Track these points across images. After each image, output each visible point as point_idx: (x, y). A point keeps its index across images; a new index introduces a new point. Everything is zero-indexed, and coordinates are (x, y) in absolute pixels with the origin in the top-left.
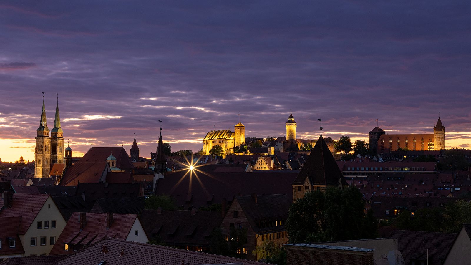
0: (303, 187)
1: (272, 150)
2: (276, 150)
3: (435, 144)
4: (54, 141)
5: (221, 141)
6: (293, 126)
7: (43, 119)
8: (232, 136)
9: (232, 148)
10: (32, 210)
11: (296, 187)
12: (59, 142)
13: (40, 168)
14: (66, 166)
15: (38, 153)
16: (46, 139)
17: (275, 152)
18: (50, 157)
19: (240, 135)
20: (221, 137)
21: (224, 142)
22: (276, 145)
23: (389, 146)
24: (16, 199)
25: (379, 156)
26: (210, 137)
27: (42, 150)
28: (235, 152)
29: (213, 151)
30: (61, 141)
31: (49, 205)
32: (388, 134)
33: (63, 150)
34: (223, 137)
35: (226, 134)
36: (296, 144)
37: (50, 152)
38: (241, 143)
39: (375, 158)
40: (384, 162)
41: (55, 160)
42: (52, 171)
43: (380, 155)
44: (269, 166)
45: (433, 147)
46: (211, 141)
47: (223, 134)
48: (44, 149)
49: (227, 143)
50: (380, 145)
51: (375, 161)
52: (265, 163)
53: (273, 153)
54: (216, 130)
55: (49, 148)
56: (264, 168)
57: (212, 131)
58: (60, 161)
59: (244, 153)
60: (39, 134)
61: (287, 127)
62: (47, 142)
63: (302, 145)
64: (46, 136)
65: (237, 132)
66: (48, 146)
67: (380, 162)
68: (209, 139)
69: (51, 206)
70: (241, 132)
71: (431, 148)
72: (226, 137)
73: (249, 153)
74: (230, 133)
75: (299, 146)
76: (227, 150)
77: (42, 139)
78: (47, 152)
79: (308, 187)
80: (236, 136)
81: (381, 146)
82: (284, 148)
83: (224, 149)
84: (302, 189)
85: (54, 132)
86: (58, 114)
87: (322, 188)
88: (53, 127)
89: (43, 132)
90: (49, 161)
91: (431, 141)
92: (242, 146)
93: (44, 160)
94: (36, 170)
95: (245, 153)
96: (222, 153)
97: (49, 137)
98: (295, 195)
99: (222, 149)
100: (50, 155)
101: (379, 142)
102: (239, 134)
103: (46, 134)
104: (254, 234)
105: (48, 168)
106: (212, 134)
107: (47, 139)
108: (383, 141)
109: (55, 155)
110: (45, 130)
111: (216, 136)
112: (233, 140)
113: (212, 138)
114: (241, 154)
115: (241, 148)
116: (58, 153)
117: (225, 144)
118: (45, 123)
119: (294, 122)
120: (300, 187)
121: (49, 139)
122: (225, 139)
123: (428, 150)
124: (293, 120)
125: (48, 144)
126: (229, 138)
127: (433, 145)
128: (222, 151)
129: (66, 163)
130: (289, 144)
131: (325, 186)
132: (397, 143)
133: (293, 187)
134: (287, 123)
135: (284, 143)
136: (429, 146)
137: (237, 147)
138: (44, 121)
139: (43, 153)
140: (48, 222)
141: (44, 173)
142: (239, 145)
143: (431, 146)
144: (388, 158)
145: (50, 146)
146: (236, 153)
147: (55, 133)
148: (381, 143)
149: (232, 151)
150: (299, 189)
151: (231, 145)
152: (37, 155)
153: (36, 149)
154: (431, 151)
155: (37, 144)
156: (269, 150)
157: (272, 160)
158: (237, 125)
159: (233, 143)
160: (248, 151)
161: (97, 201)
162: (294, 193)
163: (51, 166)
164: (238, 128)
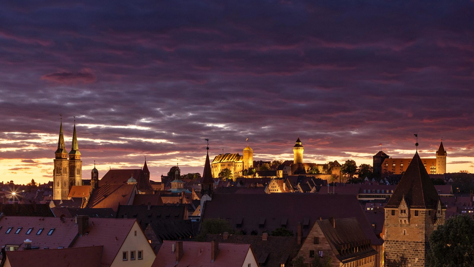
0: (397, 210)
1: (281, 174)
2: (284, 173)
3: (437, 168)
4: (72, 163)
5: (230, 164)
6: (300, 150)
7: (61, 141)
8: (240, 159)
9: (241, 171)
10: (116, 237)
11: (388, 211)
12: (78, 164)
13: (59, 190)
14: (93, 188)
15: (56, 176)
16: (64, 162)
17: (283, 175)
18: (68, 180)
19: (249, 158)
20: (229, 161)
21: (233, 165)
22: (284, 168)
23: (393, 170)
24: (93, 224)
25: (385, 179)
26: (218, 160)
27: (60, 173)
28: (243, 175)
29: (221, 174)
30: (79, 163)
31: (136, 232)
32: (391, 158)
33: (81, 172)
34: (232, 161)
35: (234, 157)
36: (303, 167)
37: (68, 174)
38: (250, 167)
39: (382, 181)
40: (391, 184)
41: (73, 182)
42: (70, 193)
43: (387, 178)
44: (282, 189)
45: (435, 170)
46: (220, 164)
47: (231, 157)
48: (62, 171)
49: (235, 166)
50: (384, 168)
51: (382, 184)
52: (277, 186)
53: (281, 176)
54: (224, 154)
55: (68, 171)
56: (277, 190)
57: (220, 155)
58: (78, 183)
59: (252, 175)
60: (57, 156)
61: (295, 151)
62: (65, 164)
63: (308, 168)
64: (64, 159)
65: (246, 156)
66: (66, 169)
67: (388, 184)
68: (217, 162)
69: (137, 234)
70: (249, 155)
71: (433, 172)
72: (234, 161)
73: (257, 176)
74: (239, 157)
75: (306, 170)
76: (236, 173)
77: (60, 161)
78: (66, 174)
79: (405, 211)
80: (244, 160)
81: (385, 170)
82: (292, 171)
83: (232, 172)
84: (396, 213)
85: (72, 154)
86: (75, 136)
87: (420, 212)
88: (71, 150)
89: (61, 154)
90: (67, 183)
91: (433, 165)
92: (250, 169)
93: (63, 183)
94: (55, 192)
95: (254, 176)
96: (231, 176)
97: (67, 159)
98: (388, 220)
99: (231, 172)
100: (68, 177)
101: (383, 166)
102: (247, 157)
103: (65, 156)
104: (338, 263)
105: (67, 190)
106: (220, 157)
107: (66, 162)
108: (387, 165)
109: (72, 178)
110: (63, 153)
111: (224, 160)
112: (241, 163)
113: (221, 161)
114: (250, 177)
115: (250, 171)
116: (77, 175)
117: (233, 168)
118: (63, 145)
119: (301, 146)
120: (394, 210)
121: (67, 162)
122: (234, 162)
123: (431, 173)
124: (300, 144)
125: (66, 166)
126: (238, 162)
127: (435, 169)
128: (231, 174)
129: (93, 185)
130: (297, 167)
131: (424, 210)
132: (400, 167)
133: (385, 210)
134: (295, 146)
135: (292, 166)
136: (431, 170)
137: (246, 170)
138: (62, 143)
139: (61, 175)
140: (135, 251)
141: (62, 195)
142: (247, 169)
143: (433, 170)
144: (394, 181)
145: (68, 168)
146: (244, 177)
147: (73, 156)
148: (385, 167)
149: (241, 174)
150: (393, 213)
151: (239, 168)
152: (55, 177)
153: (54, 171)
154: (433, 174)
155: (55, 166)
156: (277, 173)
157: (284, 182)
158: (246, 149)
159: (242, 166)
160: (257, 174)
161: (149, 224)
162: (387, 217)
163: (70, 188)
164: (246, 151)
